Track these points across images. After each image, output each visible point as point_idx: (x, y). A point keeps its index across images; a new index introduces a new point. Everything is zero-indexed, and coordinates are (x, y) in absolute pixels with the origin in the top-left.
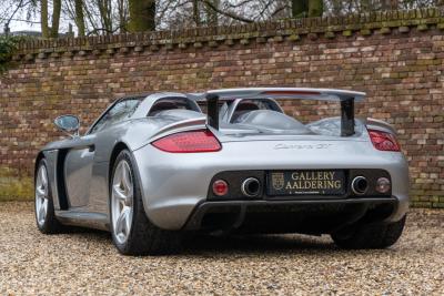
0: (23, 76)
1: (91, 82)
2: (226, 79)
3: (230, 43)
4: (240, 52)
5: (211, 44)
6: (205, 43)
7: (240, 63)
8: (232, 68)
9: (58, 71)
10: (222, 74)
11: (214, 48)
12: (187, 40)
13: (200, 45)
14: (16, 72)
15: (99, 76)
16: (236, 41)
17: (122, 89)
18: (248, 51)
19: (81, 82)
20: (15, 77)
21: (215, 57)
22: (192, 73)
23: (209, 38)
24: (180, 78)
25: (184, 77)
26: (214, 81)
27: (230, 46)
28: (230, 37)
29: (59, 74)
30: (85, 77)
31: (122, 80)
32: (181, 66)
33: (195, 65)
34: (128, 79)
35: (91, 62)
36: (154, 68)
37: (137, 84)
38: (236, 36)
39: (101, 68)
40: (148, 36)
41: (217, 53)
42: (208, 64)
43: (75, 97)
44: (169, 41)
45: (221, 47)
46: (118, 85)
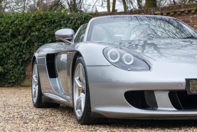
3: (187, 12)
4: (191, 16)
5: (178, 13)
6: (175, 13)
7: (191, 21)
11: (179, 15)
12: (167, 12)
13: (173, 13)
16: (190, 11)
18: (195, 16)
23: (177, 10)
27: (187, 14)
28: (187, 9)
38: (189, 9)
40: (150, 10)
41: (181, 17)
44: (159, 12)
45: (183, 14)
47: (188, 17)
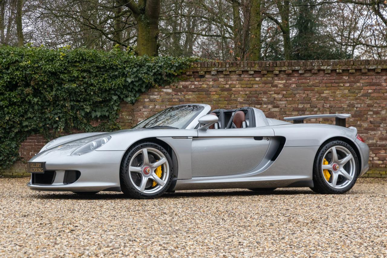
0: (193, 87)
1: (257, 94)
2: (372, 95)
3: (379, 71)
5: (363, 71)
6: (358, 70)
8: (378, 87)
9: (227, 84)
10: (370, 91)
11: (365, 74)
12: (344, 67)
13: (354, 71)
14: (187, 83)
15: (264, 89)
17: (284, 99)
19: (247, 92)
20: (185, 87)
21: (364, 80)
22: (345, 89)
23: (363, 67)
24: (335, 93)
25: (338, 92)
26: (363, 96)
28: (380, 67)
29: (227, 86)
30: (251, 89)
31: (285, 92)
32: (337, 85)
33: (348, 85)
34: (289, 92)
35: (257, 79)
36: (313, 85)
37: (297, 95)
39: (265, 83)
40: (312, 63)
41: (367, 77)
42: (358, 84)
43: (241, 103)
44: (329, 67)
45: (370, 73)
46: (280, 96)
47: (379, 78)
